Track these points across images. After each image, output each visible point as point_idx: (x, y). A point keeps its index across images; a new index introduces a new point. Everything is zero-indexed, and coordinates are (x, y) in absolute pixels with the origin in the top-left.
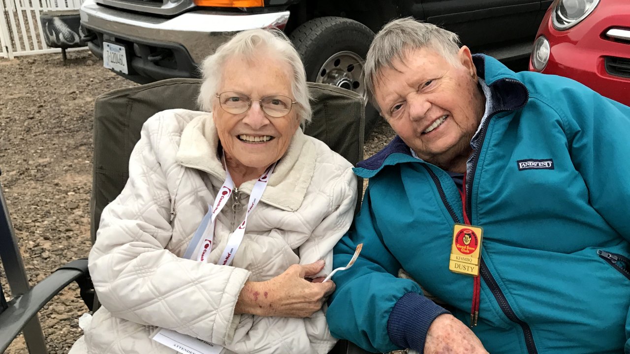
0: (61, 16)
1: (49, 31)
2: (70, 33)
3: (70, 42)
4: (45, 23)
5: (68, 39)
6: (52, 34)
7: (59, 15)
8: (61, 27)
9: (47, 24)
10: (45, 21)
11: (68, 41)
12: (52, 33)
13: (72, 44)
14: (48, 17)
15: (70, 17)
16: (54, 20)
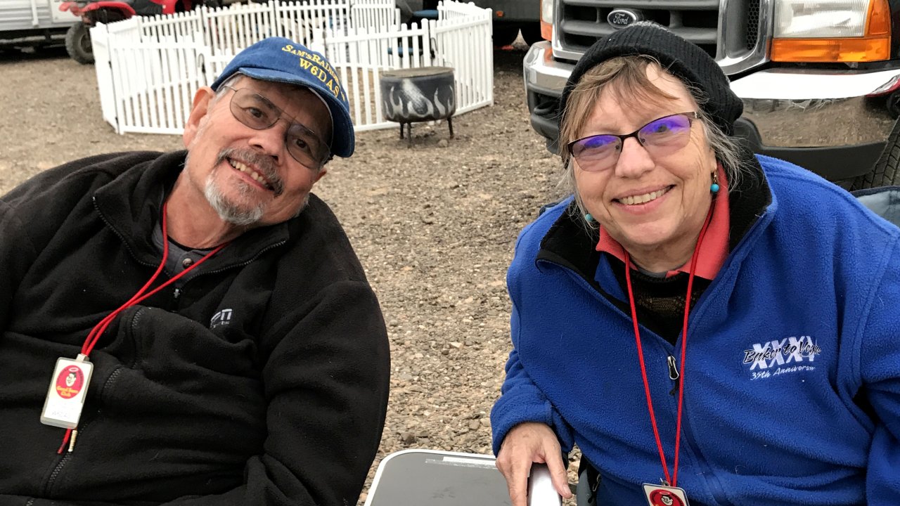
0: (414, 77)
1: (394, 99)
2: (423, 100)
3: (422, 113)
4: (389, 89)
5: (419, 110)
6: (397, 103)
7: (412, 76)
8: (411, 93)
9: (392, 89)
10: (390, 85)
11: (418, 113)
12: (399, 101)
13: (423, 116)
14: (395, 79)
15: (425, 78)
16: (404, 83)
